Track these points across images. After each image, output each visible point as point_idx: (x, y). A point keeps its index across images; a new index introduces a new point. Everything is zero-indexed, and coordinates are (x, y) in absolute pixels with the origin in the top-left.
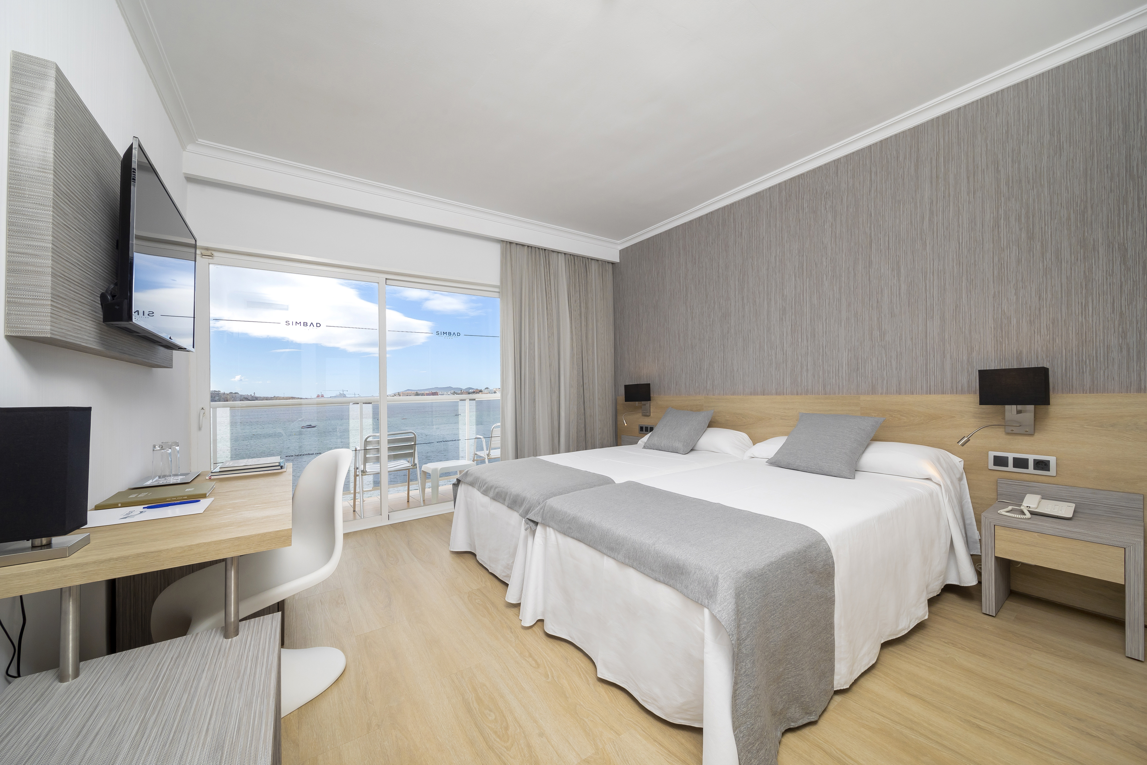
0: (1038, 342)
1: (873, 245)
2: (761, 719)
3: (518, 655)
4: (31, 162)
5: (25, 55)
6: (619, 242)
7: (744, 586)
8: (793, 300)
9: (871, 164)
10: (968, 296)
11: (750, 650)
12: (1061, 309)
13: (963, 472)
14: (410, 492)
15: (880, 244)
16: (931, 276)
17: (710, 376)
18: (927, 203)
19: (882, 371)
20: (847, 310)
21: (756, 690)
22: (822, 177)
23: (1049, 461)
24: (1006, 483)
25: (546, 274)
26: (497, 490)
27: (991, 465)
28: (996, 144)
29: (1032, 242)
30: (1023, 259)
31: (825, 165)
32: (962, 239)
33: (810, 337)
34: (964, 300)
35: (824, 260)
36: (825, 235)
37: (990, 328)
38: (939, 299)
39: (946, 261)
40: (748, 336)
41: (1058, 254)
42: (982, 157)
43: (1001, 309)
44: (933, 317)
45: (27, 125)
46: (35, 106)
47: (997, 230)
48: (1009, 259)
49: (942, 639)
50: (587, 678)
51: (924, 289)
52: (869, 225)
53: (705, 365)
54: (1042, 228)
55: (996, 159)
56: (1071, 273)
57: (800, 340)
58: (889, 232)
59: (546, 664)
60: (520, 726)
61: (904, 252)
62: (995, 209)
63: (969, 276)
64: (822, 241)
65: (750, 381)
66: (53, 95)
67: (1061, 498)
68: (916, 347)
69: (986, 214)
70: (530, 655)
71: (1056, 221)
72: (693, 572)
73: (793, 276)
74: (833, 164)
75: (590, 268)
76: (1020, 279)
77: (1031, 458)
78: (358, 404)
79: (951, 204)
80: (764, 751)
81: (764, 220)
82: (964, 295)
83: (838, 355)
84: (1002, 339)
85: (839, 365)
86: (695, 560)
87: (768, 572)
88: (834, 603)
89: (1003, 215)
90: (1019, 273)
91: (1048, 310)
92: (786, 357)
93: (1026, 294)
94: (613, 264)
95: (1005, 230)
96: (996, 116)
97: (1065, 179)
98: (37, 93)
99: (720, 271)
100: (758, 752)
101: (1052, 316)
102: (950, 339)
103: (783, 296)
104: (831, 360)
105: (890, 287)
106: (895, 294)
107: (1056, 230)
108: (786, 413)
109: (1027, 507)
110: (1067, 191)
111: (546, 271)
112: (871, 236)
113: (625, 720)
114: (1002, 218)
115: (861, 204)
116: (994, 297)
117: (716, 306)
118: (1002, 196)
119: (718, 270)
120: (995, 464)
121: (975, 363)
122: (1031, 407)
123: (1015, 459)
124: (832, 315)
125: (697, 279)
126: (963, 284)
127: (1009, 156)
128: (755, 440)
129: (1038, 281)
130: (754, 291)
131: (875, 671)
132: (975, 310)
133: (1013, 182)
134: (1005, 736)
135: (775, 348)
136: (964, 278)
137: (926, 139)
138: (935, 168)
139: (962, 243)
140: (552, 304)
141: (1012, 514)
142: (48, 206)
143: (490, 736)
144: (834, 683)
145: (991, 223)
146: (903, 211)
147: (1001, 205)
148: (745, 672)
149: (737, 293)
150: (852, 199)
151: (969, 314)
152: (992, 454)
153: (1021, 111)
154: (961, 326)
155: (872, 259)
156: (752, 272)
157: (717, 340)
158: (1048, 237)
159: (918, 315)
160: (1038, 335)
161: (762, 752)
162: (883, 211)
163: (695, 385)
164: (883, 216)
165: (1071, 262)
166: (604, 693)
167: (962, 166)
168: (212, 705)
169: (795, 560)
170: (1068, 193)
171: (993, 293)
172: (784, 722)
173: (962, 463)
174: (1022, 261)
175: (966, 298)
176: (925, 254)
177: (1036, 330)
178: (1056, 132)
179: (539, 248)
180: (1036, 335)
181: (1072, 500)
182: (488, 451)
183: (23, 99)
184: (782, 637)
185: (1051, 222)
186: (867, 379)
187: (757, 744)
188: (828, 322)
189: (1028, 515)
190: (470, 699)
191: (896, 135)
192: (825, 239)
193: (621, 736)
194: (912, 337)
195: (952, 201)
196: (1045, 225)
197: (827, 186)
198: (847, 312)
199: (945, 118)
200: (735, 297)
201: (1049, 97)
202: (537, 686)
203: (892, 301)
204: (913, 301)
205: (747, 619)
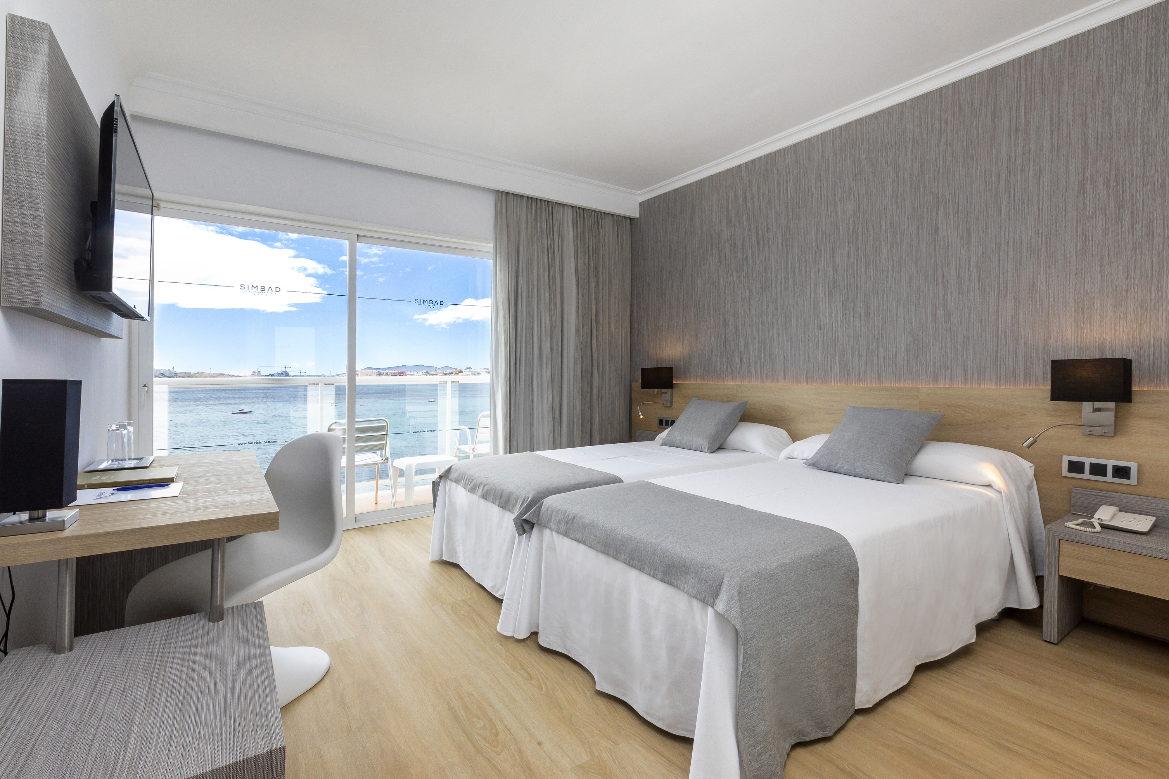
0: (1123, 328)
1: (941, 208)
2: (765, 723)
3: (508, 667)
4: (26, 129)
5: (21, 17)
6: (639, 192)
7: (752, 585)
8: (845, 270)
9: (941, 110)
10: (1046, 272)
11: (756, 651)
12: (1151, 291)
13: (1033, 480)
14: (379, 492)
15: (949, 206)
16: (1006, 247)
17: (745, 360)
18: (1004, 159)
19: (946, 359)
20: (908, 285)
21: (760, 692)
22: (883, 124)
23: (1129, 468)
24: (1081, 493)
25: (548, 231)
26: (486, 488)
27: (1065, 472)
28: (1084, 94)
29: (1121, 211)
30: (1110, 231)
31: (888, 109)
32: (1042, 204)
33: (863, 315)
34: (1042, 277)
35: (883, 223)
36: (885, 193)
37: (1070, 311)
38: (1013, 275)
39: (1024, 229)
40: (791, 312)
41: (1150, 225)
42: (1069, 108)
43: (1084, 289)
44: (1006, 296)
45: (22, 91)
46: (30, 70)
47: (1082, 195)
48: (1094, 230)
49: (989, 665)
50: (584, 690)
51: (997, 262)
52: (936, 183)
53: (740, 346)
54: (1132, 194)
55: (1084, 111)
56: (1163, 249)
57: (852, 319)
58: (959, 193)
59: (539, 677)
60: (511, 733)
61: (976, 217)
62: (1081, 171)
63: (1049, 247)
64: (881, 201)
65: (792, 367)
66: (46, 59)
67: (1142, 511)
68: (985, 331)
69: (1070, 176)
70: (523, 668)
71: (1149, 187)
72: (700, 571)
73: (846, 242)
74: (897, 107)
75: (603, 224)
76: (1106, 254)
77: (1110, 464)
78: (318, 384)
79: (1032, 163)
80: (767, 756)
81: (814, 173)
82: (1042, 271)
83: (896, 338)
84: (1084, 323)
85: (896, 350)
86: (702, 558)
87: (780, 574)
88: (858, 614)
89: (1089, 177)
90: (1105, 246)
91: (1136, 291)
92: (835, 339)
93: (1113, 271)
94: (631, 219)
95: (1091, 196)
96: (1087, 60)
97: (1161, 138)
98: (34, 57)
99: (761, 232)
100: (760, 755)
101: (1140, 298)
102: (1025, 322)
103: (834, 265)
104: (888, 343)
105: (958, 258)
106: (964, 267)
107: (1148, 199)
108: (833, 406)
109: (1099, 519)
110: (1162, 152)
111: (548, 227)
112: (938, 197)
113: (624, 731)
114: (1089, 181)
115: (928, 157)
116: (1076, 275)
117: (754, 275)
118: (1090, 155)
119: (758, 232)
120: (1070, 470)
121: (1052, 352)
122: (1112, 405)
123: (1092, 465)
124: (890, 292)
125: (732, 242)
126: (1042, 258)
127: (1099, 108)
128: (795, 437)
129: (1126, 257)
130: (800, 259)
131: (906, 694)
132: (1054, 290)
133: (1102, 139)
134: (1036, 759)
135: (823, 328)
136: (1043, 250)
137: (1005, 84)
138: (1015, 118)
139: (1042, 209)
140: (555, 268)
141: (1081, 528)
142: (42, 174)
143: (479, 741)
144: (856, 700)
145: (1076, 187)
146: (977, 169)
147: (1088, 165)
148: (748, 673)
149: (779, 260)
150: (918, 151)
151: (1047, 293)
152: (1066, 459)
153: (1115, 55)
154: (1038, 307)
155: (939, 224)
156: (798, 236)
157: (754, 316)
158: (1139, 206)
159: (989, 292)
160: (1123, 320)
161: (765, 756)
162: (954, 167)
163: (727, 370)
164: (953, 173)
165: (1164, 235)
166: (603, 706)
167: (1046, 118)
168: (213, 675)
169: (813, 564)
170: (1164, 154)
171: (1074, 270)
172: (795, 735)
173: (1033, 469)
174: (1108, 232)
175: (1045, 275)
176: (1000, 220)
177: (1122, 315)
178: (1153, 82)
179: (541, 200)
180: (1122, 320)
181: (1154, 513)
182: (474, 445)
183: (18, 63)
184: (794, 644)
185: (1143, 188)
186: (928, 367)
187: (759, 748)
188: (885, 298)
189: (1098, 528)
190: (457, 707)
191: (971, 77)
192: (885, 198)
193: (618, 746)
194: (982, 319)
195: (1033, 159)
196: (1137, 191)
197: (889, 134)
198: (907, 287)
199: (1029, 58)
200: (778, 265)
201: (1147, 40)
202: (530, 698)
203: (960, 276)
204: (984, 276)
205: (754, 620)
